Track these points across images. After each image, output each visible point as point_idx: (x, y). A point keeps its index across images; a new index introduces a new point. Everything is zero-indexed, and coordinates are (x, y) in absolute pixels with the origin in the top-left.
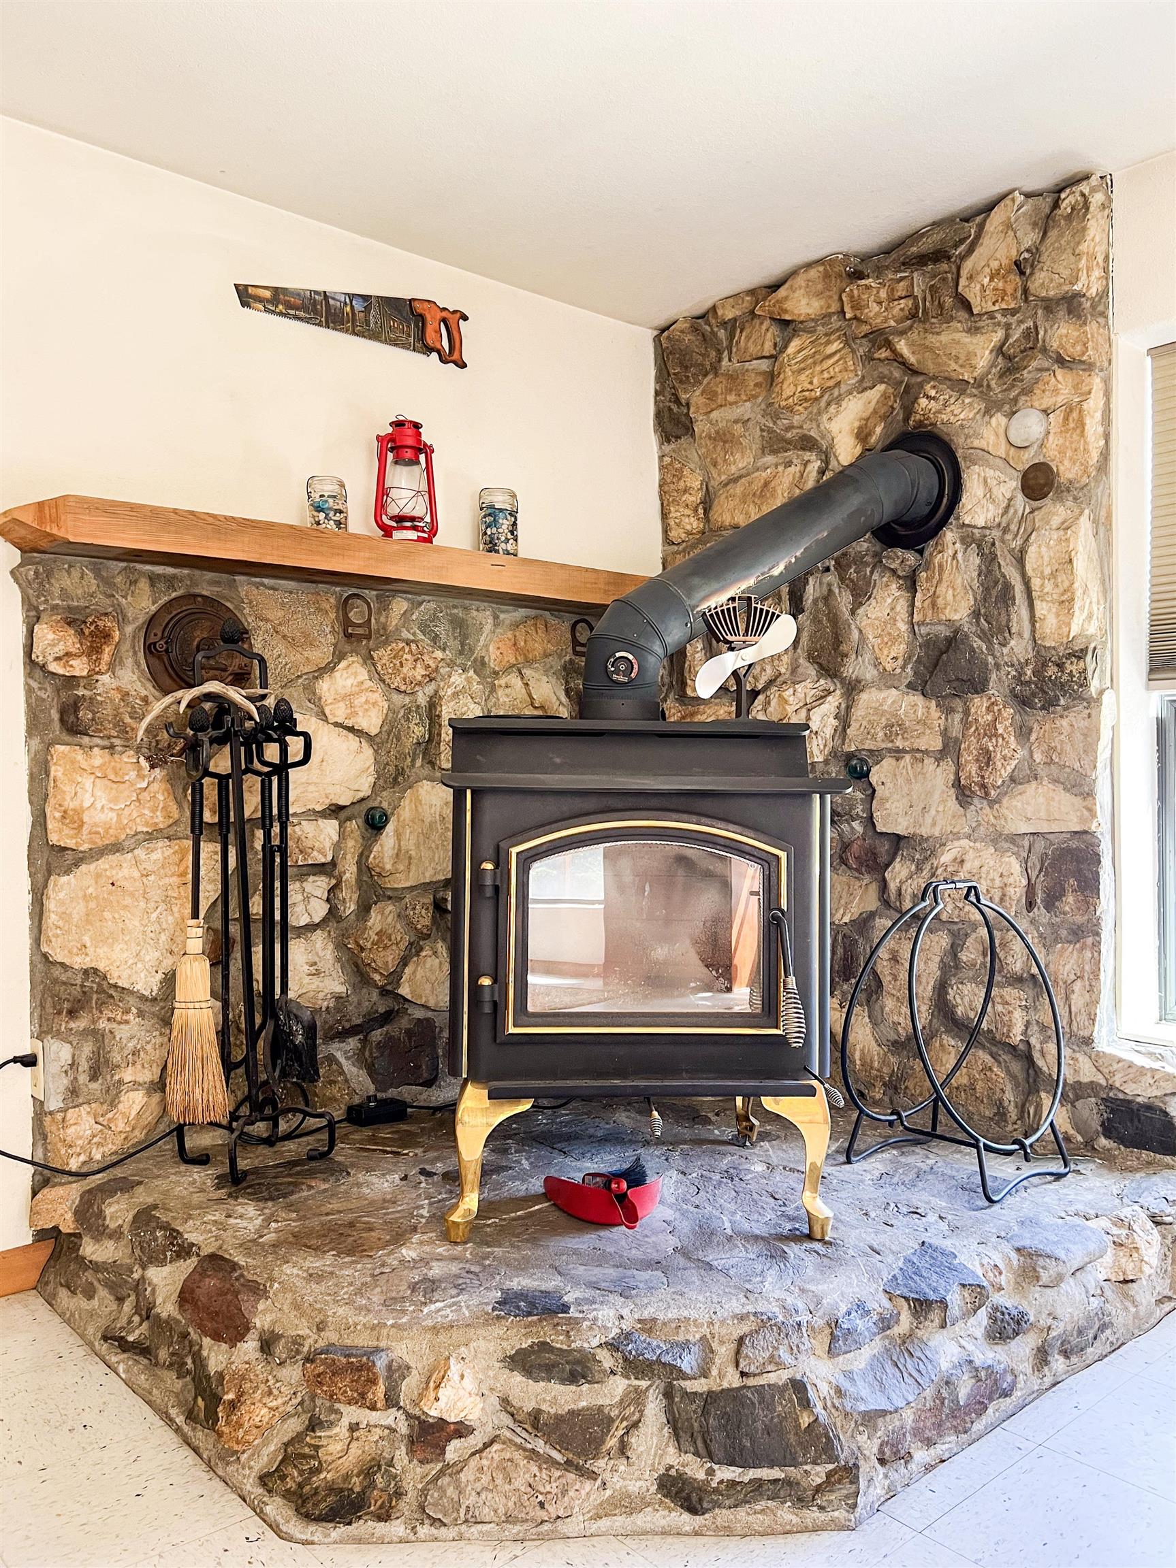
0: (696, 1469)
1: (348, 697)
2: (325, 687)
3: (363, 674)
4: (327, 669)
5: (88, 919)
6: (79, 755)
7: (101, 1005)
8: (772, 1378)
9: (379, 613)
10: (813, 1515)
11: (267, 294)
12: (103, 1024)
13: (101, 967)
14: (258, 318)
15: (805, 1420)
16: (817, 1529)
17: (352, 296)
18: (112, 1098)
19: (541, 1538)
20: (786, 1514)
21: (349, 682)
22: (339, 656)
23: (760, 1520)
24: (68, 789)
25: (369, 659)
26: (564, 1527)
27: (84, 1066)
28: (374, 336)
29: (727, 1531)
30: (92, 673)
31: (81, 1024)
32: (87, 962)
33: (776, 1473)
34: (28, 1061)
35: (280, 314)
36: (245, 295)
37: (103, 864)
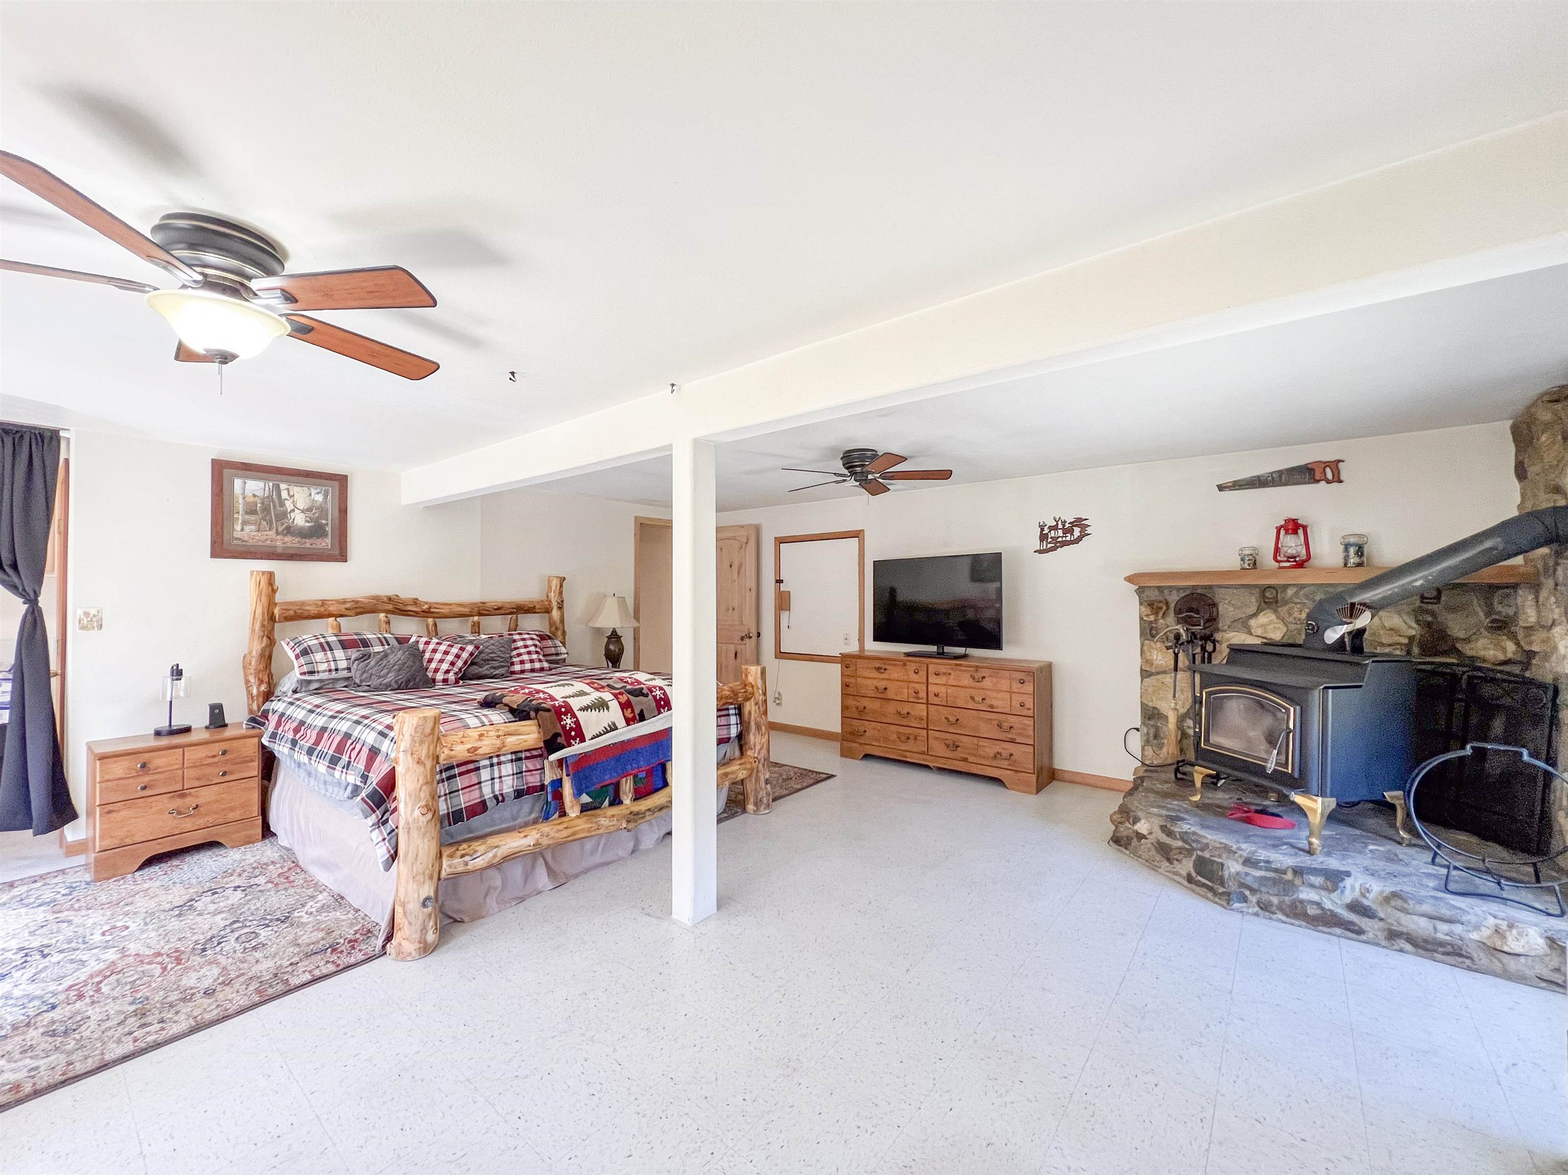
0: (1194, 874)
1: (1263, 626)
2: (1253, 622)
3: (1273, 617)
4: (1254, 615)
5: (1154, 692)
6: (1152, 644)
7: (1158, 719)
8: (1216, 859)
9: (1281, 593)
10: (1217, 899)
11: (1230, 484)
12: (1159, 724)
13: (1158, 707)
14: (1227, 494)
15: (1220, 874)
16: (1216, 903)
17: (1272, 473)
18: (1160, 747)
19: (1152, 869)
20: (1210, 895)
21: (1266, 620)
22: (1259, 611)
23: (1201, 892)
24: (1148, 654)
25: (1275, 611)
26: (1160, 870)
27: (1151, 735)
28: (1286, 484)
29: (1193, 891)
30: (1155, 620)
31: (1152, 723)
32: (1154, 705)
33: (1210, 884)
34: (1137, 730)
35: (1237, 489)
36: (1221, 488)
37: (1159, 677)
